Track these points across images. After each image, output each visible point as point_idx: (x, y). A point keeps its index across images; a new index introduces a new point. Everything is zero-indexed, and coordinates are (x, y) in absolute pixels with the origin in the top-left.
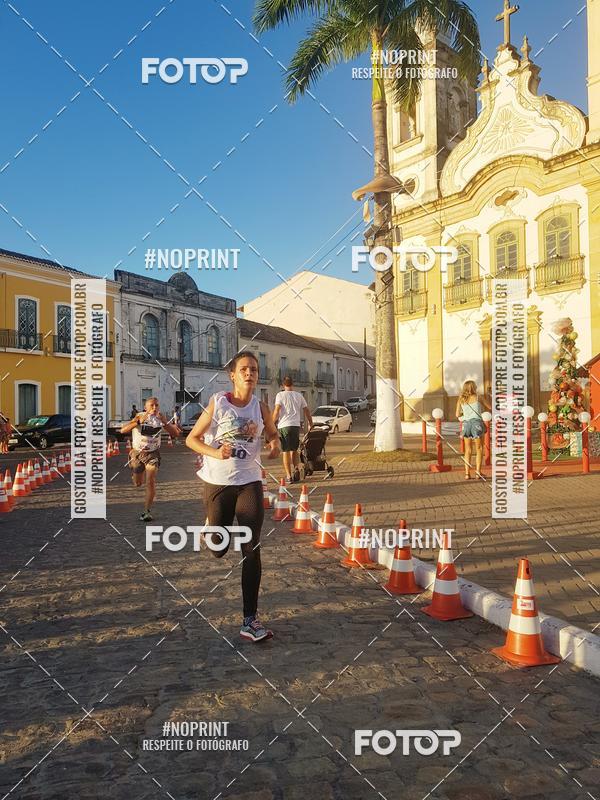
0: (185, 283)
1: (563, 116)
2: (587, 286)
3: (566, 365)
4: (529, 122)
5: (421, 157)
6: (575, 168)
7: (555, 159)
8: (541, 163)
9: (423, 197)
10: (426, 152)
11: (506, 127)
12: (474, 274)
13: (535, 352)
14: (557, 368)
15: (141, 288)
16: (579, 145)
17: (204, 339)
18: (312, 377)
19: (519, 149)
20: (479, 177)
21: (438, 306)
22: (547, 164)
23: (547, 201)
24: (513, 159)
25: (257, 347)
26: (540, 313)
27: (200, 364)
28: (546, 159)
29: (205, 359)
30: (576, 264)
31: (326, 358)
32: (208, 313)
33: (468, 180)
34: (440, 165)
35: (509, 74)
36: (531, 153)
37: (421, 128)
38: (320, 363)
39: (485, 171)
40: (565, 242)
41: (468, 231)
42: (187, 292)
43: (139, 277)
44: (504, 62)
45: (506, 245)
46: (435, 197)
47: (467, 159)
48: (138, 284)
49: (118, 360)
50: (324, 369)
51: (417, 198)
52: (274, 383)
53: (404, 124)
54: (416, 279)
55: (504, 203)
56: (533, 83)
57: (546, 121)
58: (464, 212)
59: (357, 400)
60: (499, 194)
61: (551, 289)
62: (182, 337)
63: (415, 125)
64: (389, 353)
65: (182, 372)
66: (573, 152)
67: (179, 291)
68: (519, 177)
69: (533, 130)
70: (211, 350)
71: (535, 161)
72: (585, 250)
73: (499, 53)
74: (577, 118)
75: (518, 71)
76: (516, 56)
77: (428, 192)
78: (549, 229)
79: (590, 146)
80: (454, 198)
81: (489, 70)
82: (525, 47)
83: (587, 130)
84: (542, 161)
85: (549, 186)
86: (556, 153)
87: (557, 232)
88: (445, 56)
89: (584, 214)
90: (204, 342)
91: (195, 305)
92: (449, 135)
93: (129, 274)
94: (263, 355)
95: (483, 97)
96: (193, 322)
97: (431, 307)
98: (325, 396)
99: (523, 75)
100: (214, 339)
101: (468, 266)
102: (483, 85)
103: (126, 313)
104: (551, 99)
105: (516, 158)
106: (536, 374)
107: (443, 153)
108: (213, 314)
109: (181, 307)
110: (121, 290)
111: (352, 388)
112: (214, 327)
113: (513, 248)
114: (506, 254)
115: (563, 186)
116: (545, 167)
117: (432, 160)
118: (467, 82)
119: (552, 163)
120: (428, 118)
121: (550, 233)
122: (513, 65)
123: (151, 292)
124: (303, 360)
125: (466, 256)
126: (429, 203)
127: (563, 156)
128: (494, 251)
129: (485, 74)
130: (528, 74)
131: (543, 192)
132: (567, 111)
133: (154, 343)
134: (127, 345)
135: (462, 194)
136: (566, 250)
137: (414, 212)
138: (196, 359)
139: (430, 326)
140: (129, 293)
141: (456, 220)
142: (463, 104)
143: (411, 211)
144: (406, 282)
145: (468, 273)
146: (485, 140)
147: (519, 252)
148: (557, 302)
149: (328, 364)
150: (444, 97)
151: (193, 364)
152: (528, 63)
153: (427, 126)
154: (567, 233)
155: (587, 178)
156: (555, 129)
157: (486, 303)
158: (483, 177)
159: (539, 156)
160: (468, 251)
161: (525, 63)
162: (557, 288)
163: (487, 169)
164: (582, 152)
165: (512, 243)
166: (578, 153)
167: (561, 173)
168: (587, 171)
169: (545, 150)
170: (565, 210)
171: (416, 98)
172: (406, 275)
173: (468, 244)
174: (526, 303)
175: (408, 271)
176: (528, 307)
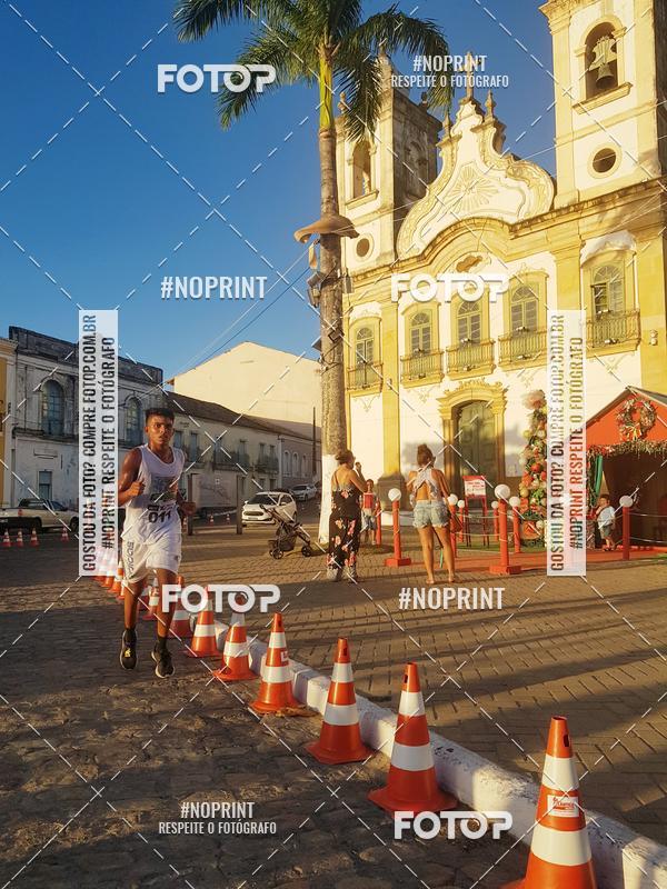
1: (529, 177)
3: (538, 443)
4: (493, 182)
5: (376, 215)
6: (543, 234)
7: (522, 223)
8: (505, 226)
9: (378, 259)
10: (382, 209)
11: (469, 188)
12: (434, 346)
13: (500, 431)
14: (529, 447)
15: (44, 350)
16: (547, 210)
17: (122, 412)
18: (253, 459)
19: (482, 211)
20: (439, 240)
21: (395, 381)
22: (513, 229)
23: (515, 267)
24: (476, 221)
25: (187, 425)
26: (506, 390)
28: (511, 223)
29: (123, 436)
30: (544, 338)
31: (269, 439)
32: (127, 382)
33: (428, 242)
34: (397, 227)
35: (474, 130)
36: (495, 216)
37: (377, 184)
38: (262, 445)
39: (446, 234)
40: (532, 314)
43: (41, 336)
44: (467, 117)
45: (468, 315)
46: (391, 260)
47: (426, 220)
48: (39, 344)
49: (9, 435)
50: (267, 452)
51: (370, 261)
52: (207, 466)
53: (357, 179)
54: (371, 351)
55: (466, 269)
56: (499, 141)
57: (511, 182)
59: (304, 488)
60: (462, 259)
61: (516, 364)
63: (369, 182)
64: (337, 424)
66: (541, 217)
68: (483, 242)
69: (497, 192)
70: (129, 426)
71: (498, 224)
73: (461, 107)
74: (544, 180)
75: (481, 127)
76: (479, 111)
77: (384, 255)
78: (515, 298)
79: (559, 210)
80: (412, 261)
81: (451, 125)
82: (488, 103)
83: (555, 194)
84: (507, 224)
85: (514, 252)
86: (522, 217)
87: (523, 302)
88: (403, 107)
89: (552, 283)
90: (121, 416)
92: (406, 193)
93: (28, 332)
94: (194, 434)
95: (444, 153)
97: (386, 381)
98: (267, 482)
99: (487, 132)
100: (134, 414)
101: (427, 337)
102: (444, 140)
103: (23, 378)
104: (516, 158)
105: (479, 221)
106: (501, 457)
107: (400, 212)
108: (132, 384)
110: (17, 351)
111: (299, 473)
112: (135, 399)
113: (476, 318)
114: (469, 325)
115: (530, 252)
116: (510, 231)
117: (389, 219)
118: (426, 138)
119: (518, 227)
120: (384, 172)
121: (516, 303)
122: (477, 120)
123: (56, 354)
124: (243, 442)
125: (425, 325)
126: (385, 266)
127: (530, 220)
128: (456, 321)
129: (447, 129)
130: (492, 131)
131: (509, 258)
132: (534, 173)
133: (57, 416)
134: (21, 417)
135: (421, 257)
136: (534, 322)
137: (369, 275)
139: (385, 402)
140: (27, 354)
142: (422, 161)
143: (365, 275)
144: (359, 354)
145: (427, 345)
146: (447, 199)
147: (483, 323)
148: (523, 379)
149: (272, 447)
150: (402, 152)
152: (491, 119)
153: (383, 182)
154: (534, 304)
155: (555, 244)
156: (522, 191)
157: (446, 378)
158: (444, 239)
159: (505, 220)
160: (427, 321)
161: (489, 119)
162: (523, 363)
163: (449, 231)
164: (549, 216)
165: (474, 313)
166: (545, 218)
167: (528, 239)
168: (555, 238)
169: (511, 214)
170: (531, 278)
171: (371, 151)
172: (359, 346)
173: (427, 313)
174: (490, 380)
175: (362, 341)
176: (492, 383)
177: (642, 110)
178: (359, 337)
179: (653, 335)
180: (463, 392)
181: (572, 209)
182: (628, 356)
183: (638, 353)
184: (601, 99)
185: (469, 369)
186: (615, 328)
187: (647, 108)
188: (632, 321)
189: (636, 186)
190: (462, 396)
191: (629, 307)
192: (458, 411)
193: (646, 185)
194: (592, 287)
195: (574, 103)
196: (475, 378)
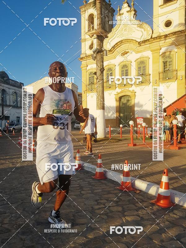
0: (4, 75)
1: (145, 28)
2: (151, 84)
4: (133, 29)
6: (148, 45)
7: (142, 42)
8: (137, 43)
11: (125, 30)
16: (150, 38)
17: (11, 96)
19: (131, 37)
20: (116, 46)
22: (140, 43)
23: (138, 56)
24: (128, 40)
26: (135, 92)
27: (10, 106)
28: (139, 41)
29: (12, 104)
30: (148, 77)
32: (13, 87)
33: (112, 46)
35: (127, 12)
36: (134, 39)
39: (118, 44)
40: (144, 70)
41: (112, 64)
42: (5, 79)
44: (125, 6)
45: (125, 69)
47: (112, 39)
54: (93, 79)
55: (124, 55)
57: (139, 29)
58: (110, 57)
60: (123, 52)
61: (139, 85)
62: (3, 95)
64: (102, 100)
65: (3, 108)
66: (148, 40)
67: (2, 78)
68: (130, 47)
69: (135, 31)
71: (135, 41)
72: (151, 72)
73: (124, 4)
74: (149, 29)
75: (130, 11)
76: (129, 6)
78: (139, 65)
79: (153, 38)
81: (120, 10)
82: (132, 4)
83: (153, 33)
85: (139, 50)
86: (142, 40)
87: (142, 66)
89: (151, 60)
90: (11, 98)
91: (8, 84)
96: (7, 90)
99: (131, 13)
100: (15, 97)
102: (118, 14)
105: (129, 40)
108: (15, 88)
109: (2, 84)
112: (15, 92)
113: (127, 70)
114: (125, 72)
115: (144, 51)
116: (138, 44)
118: (110, 14)
121: (140, 66)
122: (128, 9)
127: (145, 41)
128: (120, 71)
129: (119, 11)
130: (133, 12)
131: (137, 52)
132: (146, 26)
135: (110, 51)
136: (145, 72)
138: (8, 104)
141: (108, 60)
144: (90, 80)
146: (118, 33)
147: (129, 72)
148: (141, 89)
150: (103, 18)
151: (7, 106)
154: (145, 66)
155: (152, 49)
156: (142, 32)
157: (117, 88)
158: (117, 45)
159: (137, 40)
160: (111, 71)
161: (132, 9)
162: (141, 84)
163: (119, 43)
164: (151, 40)
165: (126, 69)
166: (150, 40)
167: (143, 47)
168: (152, 47)
169: (139, 39)
170: (144, 59)
171: (94, 17)
172: (90, 78)
173: (112, 68)
174: (131, 89)
175: (91, 76)
176: (131, 90)
177: (181, 8)
178: (90, 75)
179: (181, 77)
180: (122, 92)
181: (158, 38)
182: (173, 83)
183: (176, 82)
184: (168, 4)
185: (125, 86)
186: (170, 74)
187: (182, 8)
188: (175, 73)
189: (178, 32)
190: (122, 94)
191: (174, 68)
192: (120, 98)
193: (181, 32)
194: (163, 62)
195: (160, 5)
196: (126, 88)
